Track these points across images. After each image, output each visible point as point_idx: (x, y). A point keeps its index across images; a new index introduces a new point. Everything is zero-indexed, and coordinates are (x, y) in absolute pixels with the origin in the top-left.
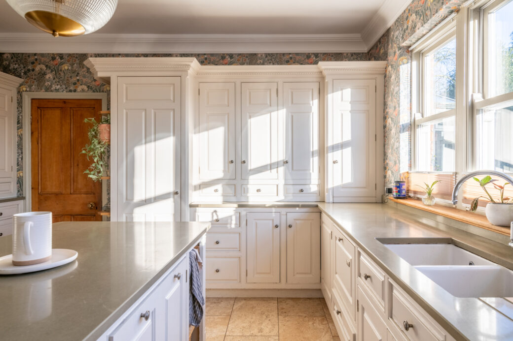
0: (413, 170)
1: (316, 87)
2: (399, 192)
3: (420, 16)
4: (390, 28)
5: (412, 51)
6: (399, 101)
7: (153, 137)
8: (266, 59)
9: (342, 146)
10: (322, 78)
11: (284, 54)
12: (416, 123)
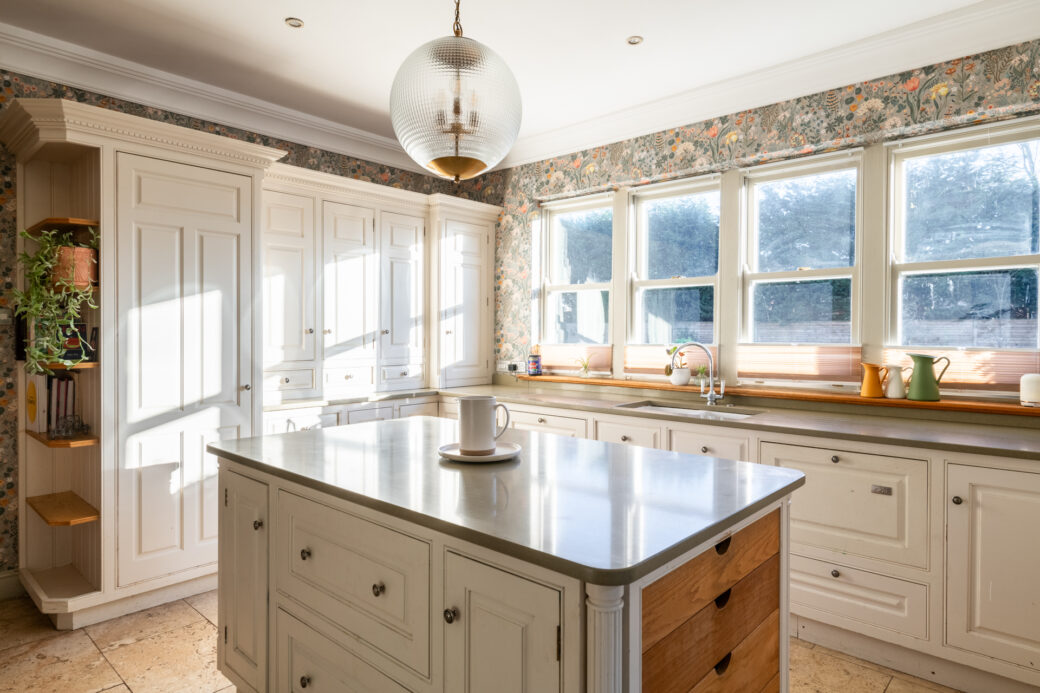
0: (542, 343)
1: (420, 224)
2: (537, 367)
3: (572, 179)
4: (509, 169)
5: (542, 207)
6: (530, 261)
7: (197, 287)
8: (323, 160)
9: (455, 312)
10: (427, 214)
11: (349, 158)
12: (546, 290)
